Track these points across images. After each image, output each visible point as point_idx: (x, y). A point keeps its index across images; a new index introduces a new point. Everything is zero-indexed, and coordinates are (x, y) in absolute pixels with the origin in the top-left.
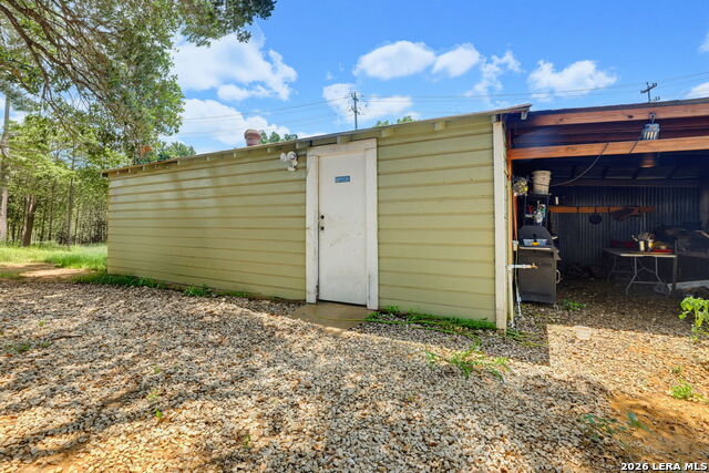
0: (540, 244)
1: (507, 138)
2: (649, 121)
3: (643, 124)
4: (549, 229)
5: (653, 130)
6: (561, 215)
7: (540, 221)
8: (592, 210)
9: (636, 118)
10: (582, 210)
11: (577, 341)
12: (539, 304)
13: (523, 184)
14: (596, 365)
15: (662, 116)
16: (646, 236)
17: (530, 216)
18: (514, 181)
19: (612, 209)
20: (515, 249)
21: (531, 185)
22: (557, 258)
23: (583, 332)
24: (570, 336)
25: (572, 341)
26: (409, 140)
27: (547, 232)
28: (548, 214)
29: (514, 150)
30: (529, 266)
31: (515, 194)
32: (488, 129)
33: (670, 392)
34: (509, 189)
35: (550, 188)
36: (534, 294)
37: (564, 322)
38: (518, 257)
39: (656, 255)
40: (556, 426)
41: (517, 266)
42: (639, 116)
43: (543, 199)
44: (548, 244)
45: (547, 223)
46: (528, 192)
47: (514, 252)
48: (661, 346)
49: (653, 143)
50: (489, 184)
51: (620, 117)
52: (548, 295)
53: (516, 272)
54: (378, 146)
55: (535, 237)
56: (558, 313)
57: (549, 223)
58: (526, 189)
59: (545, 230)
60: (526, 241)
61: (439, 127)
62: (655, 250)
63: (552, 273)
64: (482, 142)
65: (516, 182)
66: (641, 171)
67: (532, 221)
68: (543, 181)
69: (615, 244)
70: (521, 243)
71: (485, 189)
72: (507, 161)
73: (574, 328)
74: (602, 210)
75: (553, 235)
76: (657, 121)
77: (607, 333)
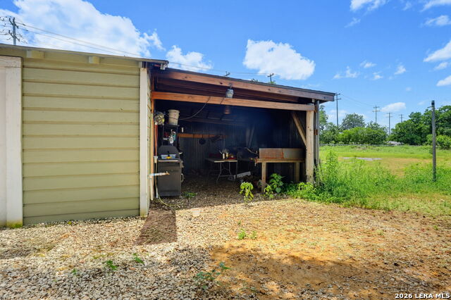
0: (171, 158)
1: (151, 83)
2: (229, 88)
3: (226, 88)
4: (178, 147)
5: (230, 93)
6: (185, 139)
7: (172, 142)
8: (201, 136)
9: (224, 84)
10: (197, 136)
11: (193, 218)
12: (171, 198)
13: (161, 117)
14: (203, 232)
15: (235, 86)
16: (225, 151)
17: (166, 139)
18: (155, 114)
19: (210, 136)
20: (156, 162)
21: (167, 118)
22: (182, 166)
23: (196, 212)
24: (188, 215)
25: (190, 219)
26: (61, 67)
27: (176, 150)
28: (177, 138)
29: (156, 93)
30: (164, 174)
31: (156, 124)
32: (136, 72)
33: (237, 237)
34: (152, 119)
35: (179, 121)
36: (168, 191)
37: (186, 207)
38: (157, 167)
39: (230, 161)
40: (180, 288)
41: (156, 174)
42: (225, 84)
43: (174, 128)
44: (176, 157)
45: (176, 144)
46: (165, 123)
47: (155, 164)
48: (232, 211)
49: (230, 100)
50: (136, 114)
51: (217, 83)
52: (177, 191)
53: (156, 178)
54: (23, 67)
55: (168, 153)
56: (182, 201)
57: (178, 144)
58: (163, 121)
59: (175, 148)
60: (163, 156)
61: (92, 61)
62: (229, 158)
63: (179, 176)
64: (130, 81)
65: (156, 115)
66: (224, 115)
67: (167, 143)
68: (174, 116)
69: (211, 156)
70: (160, 158)
71: (133, 118)
72: (151, 99)
73: (191, 210)
74: (206, 136)
75: (180, 151)
76: (233, 88)
77: (208, 209)
